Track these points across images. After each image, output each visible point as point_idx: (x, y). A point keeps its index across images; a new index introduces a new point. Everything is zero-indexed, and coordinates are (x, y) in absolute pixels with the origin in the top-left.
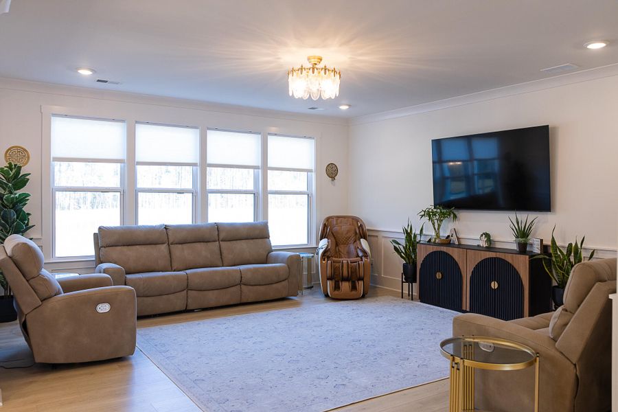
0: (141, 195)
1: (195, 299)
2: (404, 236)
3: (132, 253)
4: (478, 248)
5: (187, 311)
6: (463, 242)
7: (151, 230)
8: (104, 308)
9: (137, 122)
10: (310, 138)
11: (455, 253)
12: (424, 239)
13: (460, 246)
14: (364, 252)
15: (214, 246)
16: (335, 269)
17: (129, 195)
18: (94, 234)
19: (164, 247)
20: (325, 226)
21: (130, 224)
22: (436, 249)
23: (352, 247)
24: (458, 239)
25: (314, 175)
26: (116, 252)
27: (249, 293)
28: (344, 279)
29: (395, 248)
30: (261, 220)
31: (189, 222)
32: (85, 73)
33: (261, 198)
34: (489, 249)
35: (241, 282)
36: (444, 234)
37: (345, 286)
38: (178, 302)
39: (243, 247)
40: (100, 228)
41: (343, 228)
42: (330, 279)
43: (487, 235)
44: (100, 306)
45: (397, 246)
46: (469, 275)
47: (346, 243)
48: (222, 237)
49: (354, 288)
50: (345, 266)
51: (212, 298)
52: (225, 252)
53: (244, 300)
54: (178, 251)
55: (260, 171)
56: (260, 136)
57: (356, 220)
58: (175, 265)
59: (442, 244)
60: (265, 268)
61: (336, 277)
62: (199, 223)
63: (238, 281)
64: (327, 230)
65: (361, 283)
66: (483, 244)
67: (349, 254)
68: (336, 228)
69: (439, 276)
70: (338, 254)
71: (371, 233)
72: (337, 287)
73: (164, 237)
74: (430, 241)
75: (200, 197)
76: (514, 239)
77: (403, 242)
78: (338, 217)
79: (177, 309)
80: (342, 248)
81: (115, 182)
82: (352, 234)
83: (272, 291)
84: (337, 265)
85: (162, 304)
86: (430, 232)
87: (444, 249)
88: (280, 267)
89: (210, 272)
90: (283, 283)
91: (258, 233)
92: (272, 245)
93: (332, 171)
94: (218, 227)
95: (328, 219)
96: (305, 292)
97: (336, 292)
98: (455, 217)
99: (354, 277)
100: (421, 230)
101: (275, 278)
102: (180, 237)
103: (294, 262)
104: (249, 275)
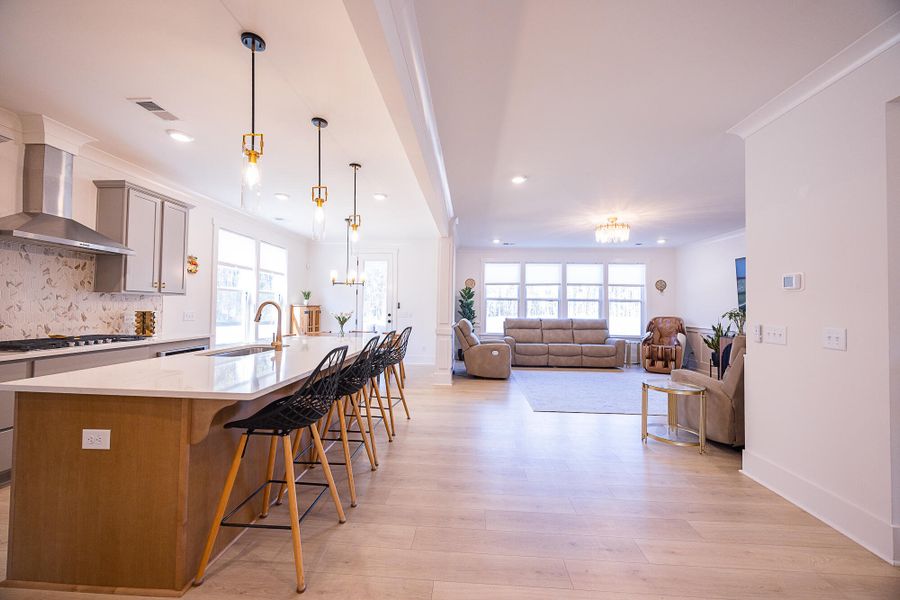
0: (529, 302)
1: (552, 360)
3: (521, 333)
5: (548, 366)
7: (532, 321)
8: (495, 353)
9: (526, 263)
10: (642, 263)
12: (730, 335)
14: (678, 342)
15: (569, 332)
16: (653, 352)
17: (522, 301)
18: (504, 322)
19: (539, 331)
20: (651, 323)
21: (522, 318)
23: (673, 339)
25: (646, 288)
26: (513, 332)
27: (587, 361)
28: (659, 359)
30: (603, 318)
31: (556, 319)
33: (604, 304)
35: (582, 354)
37: (659, 364)
38: (543, 360)
40: (507, 319)
41: (666, 326)
45: (707, 338)
48: (574, 327)
49: (666, 366)
50: (660, 350)
51: (563, 360)
52: (575, 336)
53: (583, 365)
54: (546, 333)
55: (603, 287)
56: (603, 265)
57: (678, 320)
58: (544, 341)
60: (602, 347)
61: (653, 358)
62: (561, 318)
63: (580, 352)
64: (652, 326)
65: (673, 363)
67: (670, 344)
68: (661, 326)
72: (652, 364)
73: (538, 325)
74: (734, 336)
75: (563, 303)
77: (713, 336)
78: (664, 318)
80: (665, 340)
81: (515, 296)
82: (673, 330)
83: (604, 361)
84: (655, 349)
85: (534, 360)
88: (611, 348)
89: (565, 346)
90: (612, 358)
91: (602, 326)
92: (610, 334)
93: (661, 286)
94: (572, 321)
95: (654, 319)
96: (632, 366)
97: (652, 368)
99: (667, 359)
100: (729, 328)
101: (606, 354)
102: (548, 325)
103: (622, 345)
104: (587, 350)
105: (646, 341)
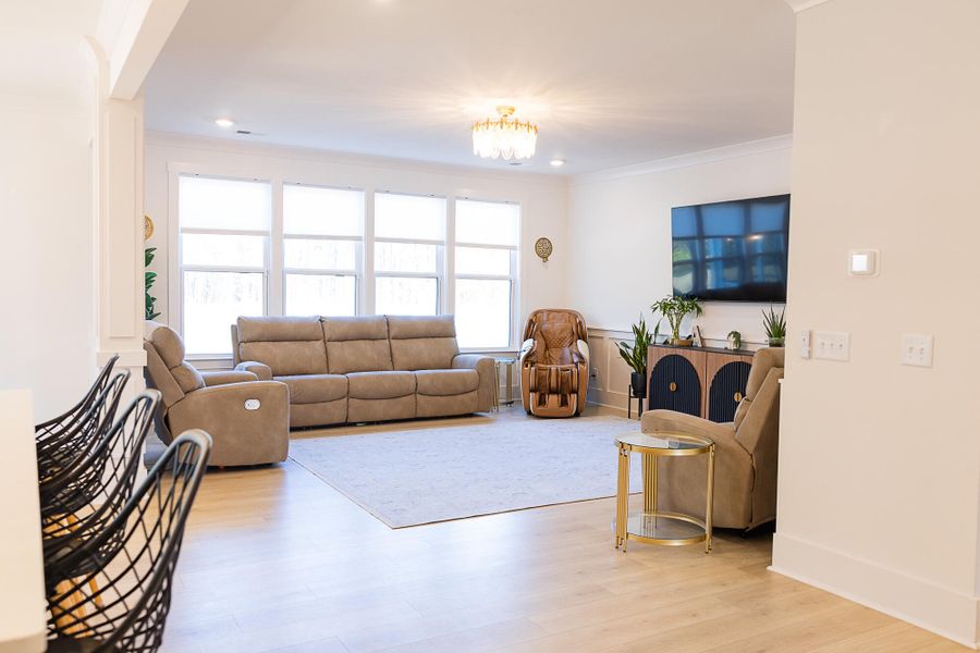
0: (289, 277)
1: (358, 409)
2: (634, 337)
3: (280, 351)
4: (726, 351)
5: (347, 424)
6: (709, 344)
7: (302, 323)
8: (253, 405)
9: (285, 183)
10: (514, 203)
11: (693, 357)
12: (659, 340)
13: (704, 348)
14: (580, 356)
15: (383, 345)
16: (539, 379)
17: (274, 278)
18: (232, 326)
19: (319, 345)
20: (531, 322)
21: (275, 314)
22: (670, 352)
23: (567, 351)
24: (702, 340)
25: (518, 253)
26: (259, 349)
27: (427, 405)
28: (552, 392)
29: (621, 352)
30: (445, 313)
31: (353, 315)
32: (224, 123)
33: (445, 284)
34: (737, 352)
35: (417, 391)
36: (684, 334)
37: (553, 400)
38: (336, 412)
39: (421, 348)
40: (239, 319)
41: (555, 327)
42: (533, 390)
43: (736, 335)
44: (248, 402)
45: (623, 348)
46: (709, 385)
47: (559, 345)
48: (392, 334)
49: (564, 403)
50: (553, 374)
51: (380, 409)
52: (396, 354)
53: (420, 415)
54: (336, 349)
55: (445, 247)
56: (445, 200)
57: (573, 315)
58: (332, 369)
59: (680, 347)
60: (449, 375)
61: (541, 389)
62: (364, 314)
63: (413, 388)
64: (534, 327)
65: (574, 396)
66: (731, 346)
67: (562, 360)
68: (546, 326)
69: (673, 387)
70: (548, 360)
71: (593, 334)
72: (542, 402)
73: (317, 333)
74: (666, 342)
75: (365, 281)
76: (767, 338)
77: (632, 345)
78: (551, 311)
79: (336, 421)
80: (554, 353)
81: (258, 261)
82: (567, 334)
83: (456, 404)
84: (544, 373)
85: (316, 414)
86: (667, 331)
87: (680, 352)
88: (468, 374)
89: (378, 377)
90: (472, 394)
91: (441, 331)
92: (460, 346)
93: (544, 249)
94: (387, 321)
95: (536, 314)
96: (501, 408)
97: (541, 408)
98: (699, 310)
99: (564, 389)
100: (657, 329)
101: (460, 388)
102: (338, 332)
103: (487, 368)
104: (427, 382)
105: (529, 359)
